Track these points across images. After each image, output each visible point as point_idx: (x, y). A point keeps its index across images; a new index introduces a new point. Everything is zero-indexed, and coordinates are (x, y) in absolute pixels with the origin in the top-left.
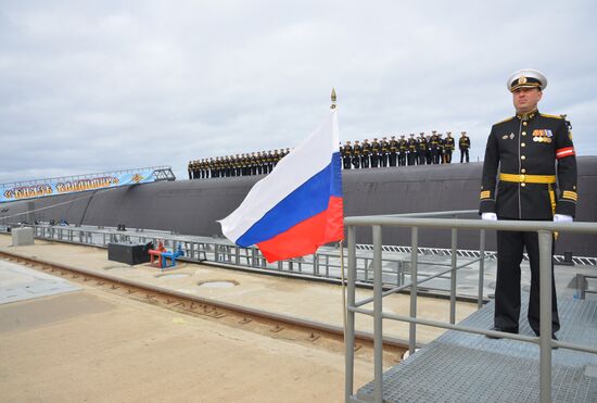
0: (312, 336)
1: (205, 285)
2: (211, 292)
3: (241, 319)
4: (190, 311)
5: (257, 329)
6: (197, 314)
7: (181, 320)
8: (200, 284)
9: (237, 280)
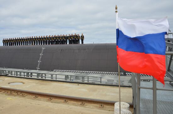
0: (65, 101)
1: (11, 84)
2: (16, 86)
3: (34, 96)
4: (11, 94)
5: (42, 100)
6: (15, 96)
7: (11, 98)
8: (9, 83)
9: (24, 82)
